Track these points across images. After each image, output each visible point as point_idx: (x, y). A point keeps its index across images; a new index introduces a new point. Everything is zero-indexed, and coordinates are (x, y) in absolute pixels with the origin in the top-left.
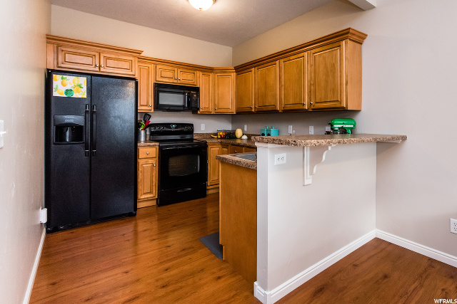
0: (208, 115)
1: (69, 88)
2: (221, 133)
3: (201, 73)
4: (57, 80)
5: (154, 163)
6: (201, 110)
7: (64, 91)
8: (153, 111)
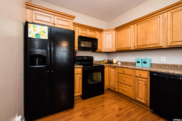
0: (101, 52)
1: (38, 33)
2: (106, 61)
3: (98, 32)
4: (31, 27)
5: (81, 76)
6: (98, 50)
7: (35, 34)
8: (77, 50)
